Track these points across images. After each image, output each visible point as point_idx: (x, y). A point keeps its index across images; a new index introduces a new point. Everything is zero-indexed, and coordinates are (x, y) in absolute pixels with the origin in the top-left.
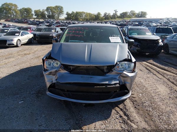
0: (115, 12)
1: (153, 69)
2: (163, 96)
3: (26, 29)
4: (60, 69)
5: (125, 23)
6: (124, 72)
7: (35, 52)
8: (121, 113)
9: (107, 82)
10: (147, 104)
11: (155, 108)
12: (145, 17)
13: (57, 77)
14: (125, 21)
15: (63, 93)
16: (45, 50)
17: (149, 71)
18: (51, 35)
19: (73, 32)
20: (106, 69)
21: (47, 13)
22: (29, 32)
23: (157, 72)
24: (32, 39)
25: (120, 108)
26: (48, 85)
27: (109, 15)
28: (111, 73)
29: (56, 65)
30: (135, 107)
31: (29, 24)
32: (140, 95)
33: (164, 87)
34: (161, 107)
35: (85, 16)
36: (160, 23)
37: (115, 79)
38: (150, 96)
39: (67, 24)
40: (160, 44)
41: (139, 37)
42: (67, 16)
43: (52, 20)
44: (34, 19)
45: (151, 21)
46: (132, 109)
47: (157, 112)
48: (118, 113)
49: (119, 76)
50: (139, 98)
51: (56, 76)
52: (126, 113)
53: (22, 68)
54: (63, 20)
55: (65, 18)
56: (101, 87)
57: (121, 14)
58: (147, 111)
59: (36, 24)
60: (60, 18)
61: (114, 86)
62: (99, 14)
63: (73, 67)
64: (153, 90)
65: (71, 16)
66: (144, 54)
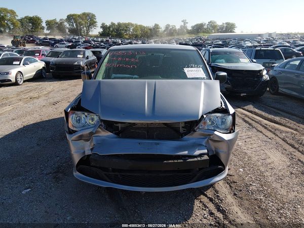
0: (182, 24)
1: (255, 121)
2: (280, 171)
3: (32, 53)
4: (99, 130)
5: (201, 41)
6: (216, 133)
7: (48, 93)
8: (211, 206)
9: (186, 153)
10: (254, 188)
11: (270, 195)
12: (234, 32)
13: (93, 144)
14: (201, 39)
15: (105, 174)
16: (66, 90)
17: (250, 124)
18: (76, 63)
19: (120, 59)
20: (183, 127)
21: (68, 26)
22: (37, 59)
23: (263, 126)
24: (44, 71)
25: (208, 198)
26: (77, 158)
27: (174, 29)
28: (191, 135)
29: (90, 121)
30: (235, 194)
31: (37, 44)
32: (241, 170)
33: (279, 154)
34: (279, 192)
35: (133, 30)
36: (259, 42)
37: (200, 146)
38: (257, 172)
39: (102, 44)
40: (264, 77)
41: (228, 67)
42: (102, 31)
43: (77, 38)
44: (46, 34)
45: (243, 38)
46: (230, 199)
47: (273, 202)
48: (205, 206)
49: (206, 139)
50: (240, 176)
51: (91, 143)
52: (220, 206)
53: (25, 124)
54: (97, 37)
55: (99, 33)
56: (176, 161)
57: (193, 27)
58: (256, 202)
59: (50, 44)
60: (90, 33)
61: (199, 159)
62: (157, 26)
63: (123, 125)
64: (261, 161)
65: (109, 30)
66: (238, 94)
